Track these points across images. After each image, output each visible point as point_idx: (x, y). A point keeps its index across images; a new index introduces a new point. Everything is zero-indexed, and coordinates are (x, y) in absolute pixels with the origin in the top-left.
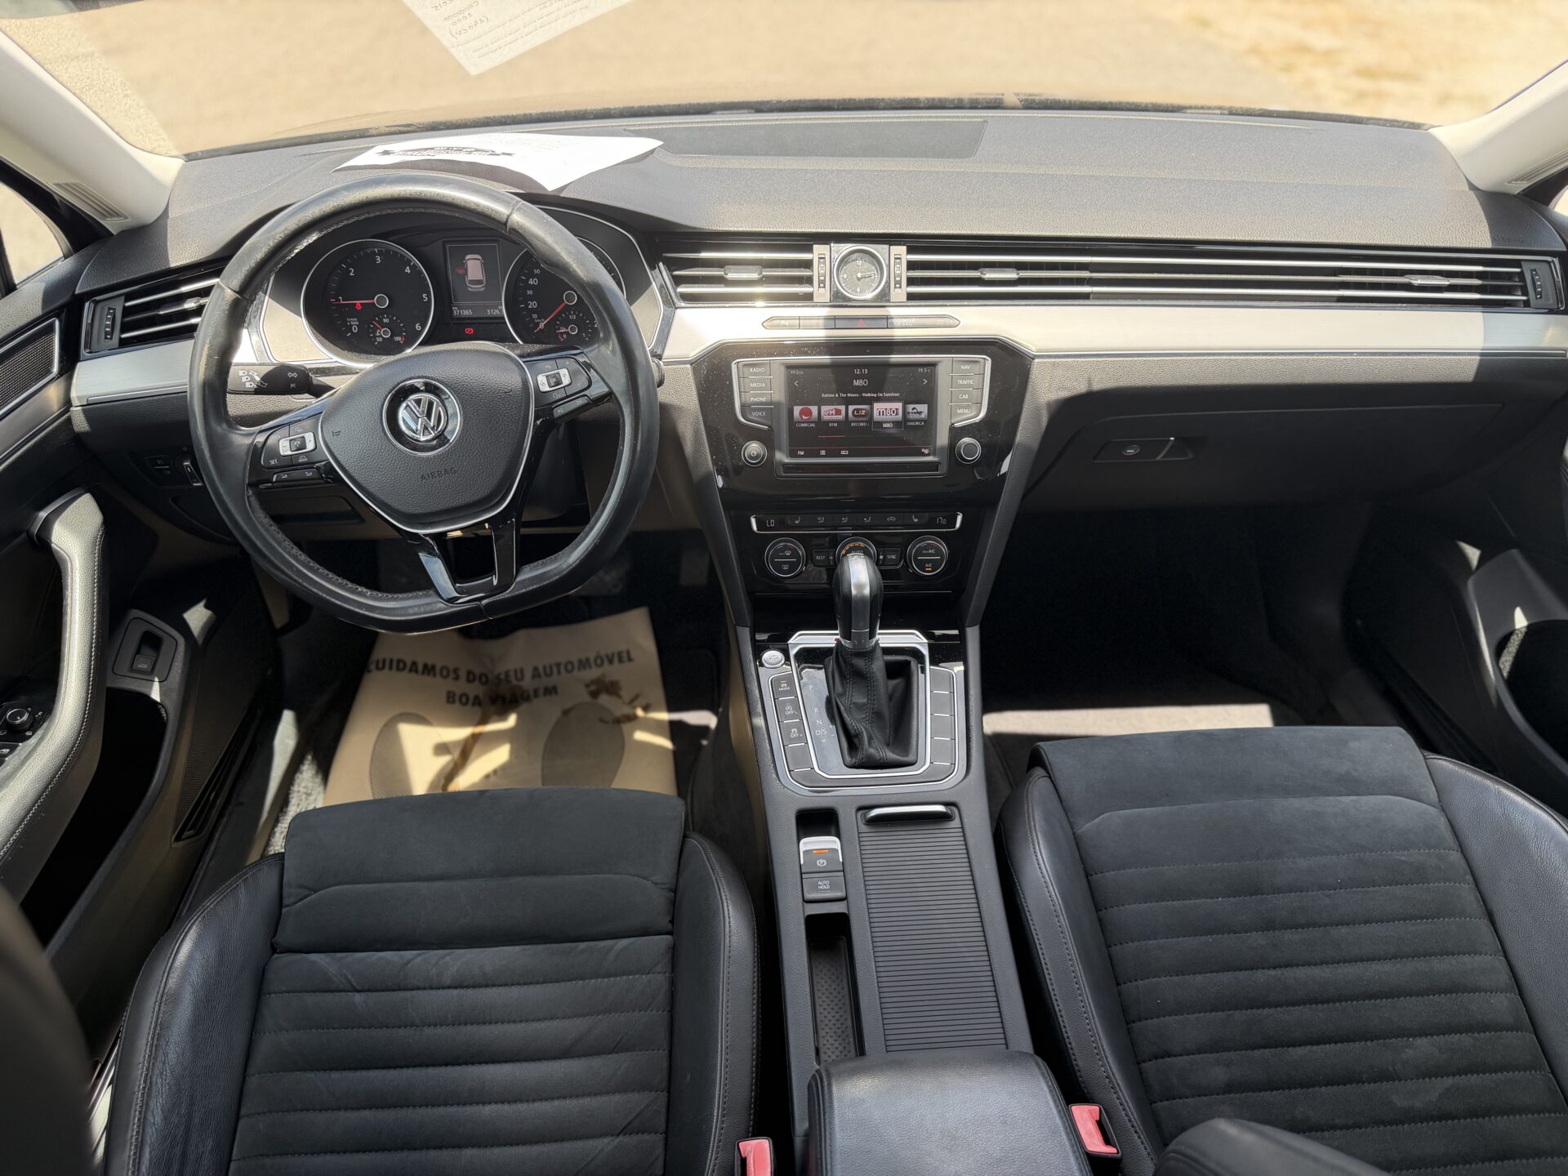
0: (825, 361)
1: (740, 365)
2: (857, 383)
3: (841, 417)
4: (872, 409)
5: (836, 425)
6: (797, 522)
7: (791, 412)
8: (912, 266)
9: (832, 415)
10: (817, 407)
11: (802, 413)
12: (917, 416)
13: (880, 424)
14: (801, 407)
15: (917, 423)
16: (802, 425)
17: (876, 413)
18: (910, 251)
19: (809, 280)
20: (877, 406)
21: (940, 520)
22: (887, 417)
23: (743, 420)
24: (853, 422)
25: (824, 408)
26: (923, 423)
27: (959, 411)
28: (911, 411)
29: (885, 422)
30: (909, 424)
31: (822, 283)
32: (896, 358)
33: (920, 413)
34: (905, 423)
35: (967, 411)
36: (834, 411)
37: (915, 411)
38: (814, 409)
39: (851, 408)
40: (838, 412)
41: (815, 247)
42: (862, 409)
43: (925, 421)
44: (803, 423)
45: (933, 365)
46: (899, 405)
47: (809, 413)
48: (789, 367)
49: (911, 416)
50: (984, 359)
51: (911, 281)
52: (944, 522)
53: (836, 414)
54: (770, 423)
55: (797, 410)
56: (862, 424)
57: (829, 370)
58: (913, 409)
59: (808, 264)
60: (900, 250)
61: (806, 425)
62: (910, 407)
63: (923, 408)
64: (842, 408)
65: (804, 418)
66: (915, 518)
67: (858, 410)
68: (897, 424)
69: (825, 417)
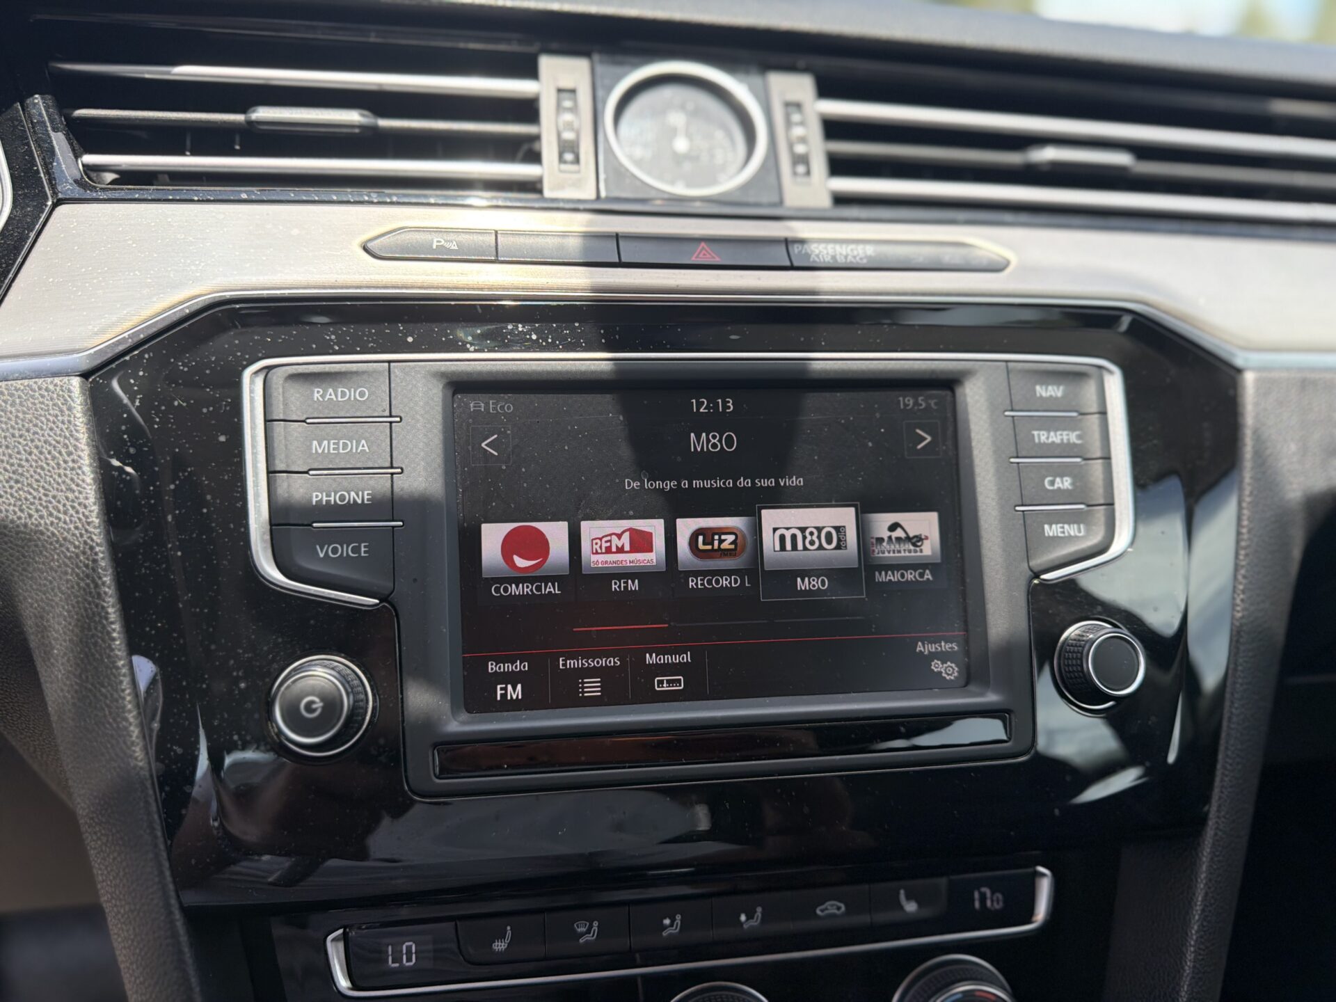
0: (594, 366)
1: (278, 377)
2: (701, 442)
3: (654, 558)
4: (757, 529)
5: (634, 586)
6: (500, 946)
7: (470, 543)
8: (834, 128)
9: (620, 550)
10: (563, 526)
11: (510, 546)
12: (906, 552)
13: (788, 576)
14: (510, 526)
15: (910, 576)
16: (513, 589)
17: (769, 542)
18: (826, 89)
19: (528, 151)
20: (772, 518)
21: (983, 898)
22: (810, 555)
23: (272, 573)
24: (696, 574)
25: (591, 530)
26: (928, 576)
27: (1051, 530)
28: (885, 534)
29: (804, 574)
30: (882, 577)
31: (568, 149)
32: (826, 361)
33: (916, 541)
34: (871, 577)
35: (1072, 530)
36: (626, 539)
37: (899, 533)
38: (556, 533)
39: (686, 527)
40: (641, 542)
41: (547, 63)
42: (721, 531)
43: (932, 567)
44: (517, 581)
45: (948, 383)
46: (845, 516)
47: (539, 546)
48: (460, 386)
49: (887, 553)
50: (1100, 367)
51: (839, 166)
52: (995, 902)
53: (634, 549)
54: (385, 584)
55: (493, 536)
56: (724, 582)
57: (606, 402)
58: (893, 527)
59: (527, 110)
60: (799, 86)
61: (524, 589)
62: (881, 522)
63: (925, 524)
64: (656, 527)
65: (521, 562)
66: (908, 898)
67: (708, 534)
68: (839, 575)
69: (594, 560)
